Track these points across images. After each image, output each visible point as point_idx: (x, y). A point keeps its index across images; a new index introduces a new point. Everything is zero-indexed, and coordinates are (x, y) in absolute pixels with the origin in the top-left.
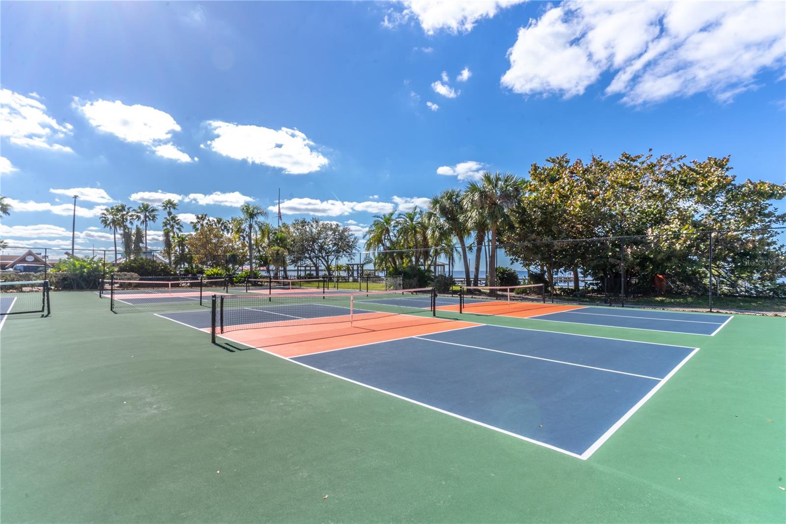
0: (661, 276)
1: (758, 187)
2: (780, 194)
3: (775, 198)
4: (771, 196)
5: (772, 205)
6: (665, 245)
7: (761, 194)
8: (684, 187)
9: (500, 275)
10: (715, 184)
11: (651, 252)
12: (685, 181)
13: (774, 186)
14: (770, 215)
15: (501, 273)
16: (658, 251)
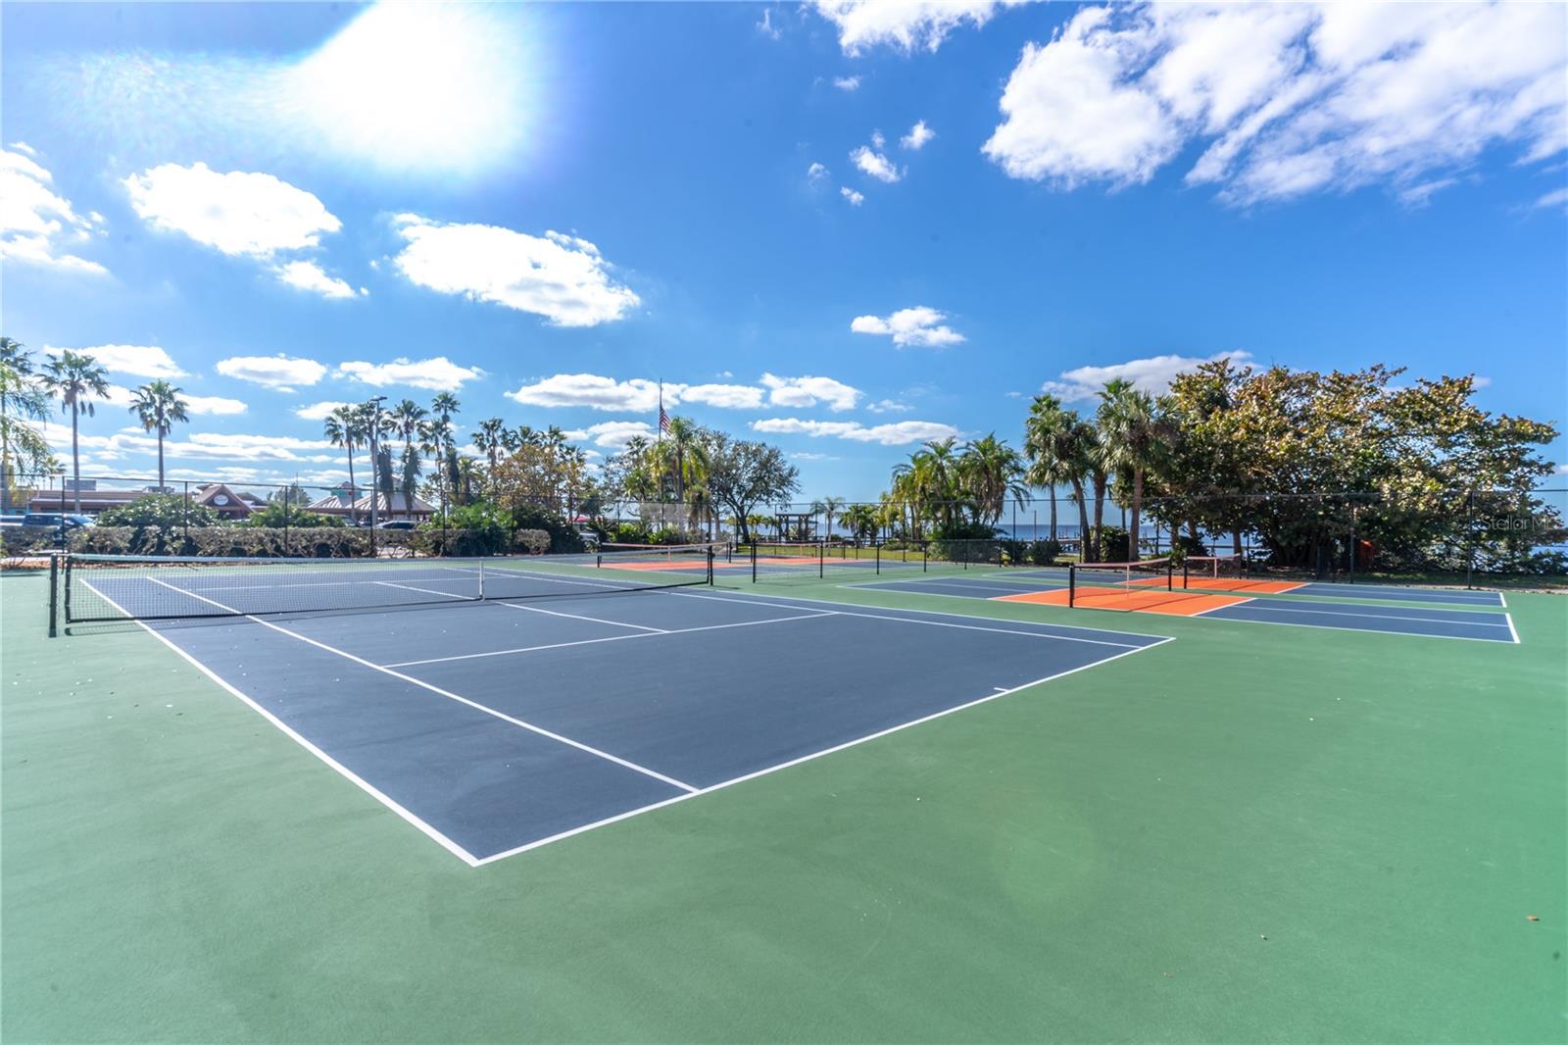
0: (1367, 543)
1: (1518, 426)
2: (1546, 437)
3: (1539, 442)
4: (1535, 438)
5: (1533, 450)
6: (1403, 504)
7: (1522, 437)
8: (1419, 422)
9: (1108, 537)
10: (1464, 424)
11: (1386, 513)
12: (1419, 414)
13: (1539, 426)
14: (1530, 464)
15: (1111, 535)
16: (1395, 511)
